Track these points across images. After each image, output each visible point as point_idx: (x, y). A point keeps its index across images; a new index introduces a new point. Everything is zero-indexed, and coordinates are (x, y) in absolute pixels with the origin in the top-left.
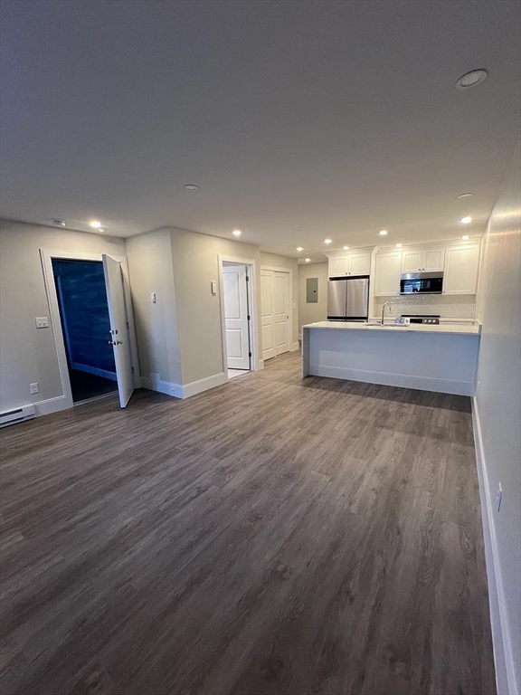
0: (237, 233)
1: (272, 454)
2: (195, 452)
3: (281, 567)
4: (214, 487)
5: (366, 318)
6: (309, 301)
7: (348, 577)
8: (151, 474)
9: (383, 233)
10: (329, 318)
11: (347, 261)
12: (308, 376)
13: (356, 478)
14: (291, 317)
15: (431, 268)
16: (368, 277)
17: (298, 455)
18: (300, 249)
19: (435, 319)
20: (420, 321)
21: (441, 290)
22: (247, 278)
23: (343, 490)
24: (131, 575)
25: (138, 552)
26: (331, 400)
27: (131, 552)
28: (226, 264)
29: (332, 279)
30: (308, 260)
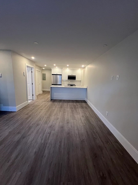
0: (33, 58)
1: (59, 119)
2: (38, 125)
3: (82, 140)
4: (52, 131)
5: (61, 85)
6: (43, 79)
7: (93, 136)
8: (29, 135)
9: (68, 65)
10: (52, 84)
11: (56, 70)
12: (51, 100)
13: (80, 119)
14: (41, 84)
15: (74, 74)
16: (61, 75)
17: (66, 118)
18: (45, 65)
19: (74, 85)
20: (72, 86)
21: (75, 79)
22: (32, 72)
23: (80, 122)
24: (51, 161)
25: (47, 155)
26: (62, 104)
27: (45, 157)
28: (28, 67)
29: (52, 74)
30: (44, 68)
